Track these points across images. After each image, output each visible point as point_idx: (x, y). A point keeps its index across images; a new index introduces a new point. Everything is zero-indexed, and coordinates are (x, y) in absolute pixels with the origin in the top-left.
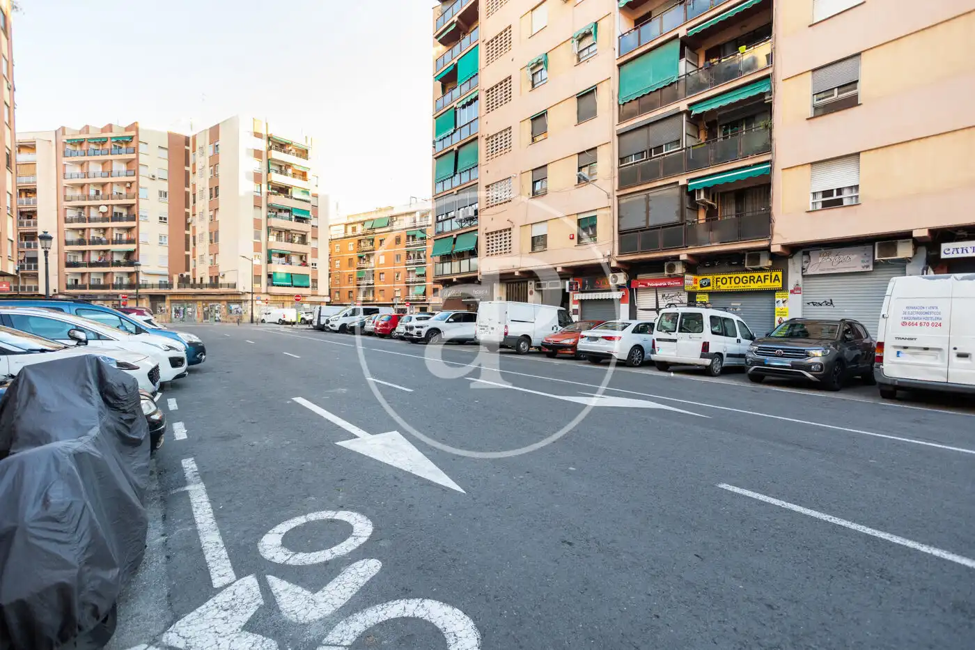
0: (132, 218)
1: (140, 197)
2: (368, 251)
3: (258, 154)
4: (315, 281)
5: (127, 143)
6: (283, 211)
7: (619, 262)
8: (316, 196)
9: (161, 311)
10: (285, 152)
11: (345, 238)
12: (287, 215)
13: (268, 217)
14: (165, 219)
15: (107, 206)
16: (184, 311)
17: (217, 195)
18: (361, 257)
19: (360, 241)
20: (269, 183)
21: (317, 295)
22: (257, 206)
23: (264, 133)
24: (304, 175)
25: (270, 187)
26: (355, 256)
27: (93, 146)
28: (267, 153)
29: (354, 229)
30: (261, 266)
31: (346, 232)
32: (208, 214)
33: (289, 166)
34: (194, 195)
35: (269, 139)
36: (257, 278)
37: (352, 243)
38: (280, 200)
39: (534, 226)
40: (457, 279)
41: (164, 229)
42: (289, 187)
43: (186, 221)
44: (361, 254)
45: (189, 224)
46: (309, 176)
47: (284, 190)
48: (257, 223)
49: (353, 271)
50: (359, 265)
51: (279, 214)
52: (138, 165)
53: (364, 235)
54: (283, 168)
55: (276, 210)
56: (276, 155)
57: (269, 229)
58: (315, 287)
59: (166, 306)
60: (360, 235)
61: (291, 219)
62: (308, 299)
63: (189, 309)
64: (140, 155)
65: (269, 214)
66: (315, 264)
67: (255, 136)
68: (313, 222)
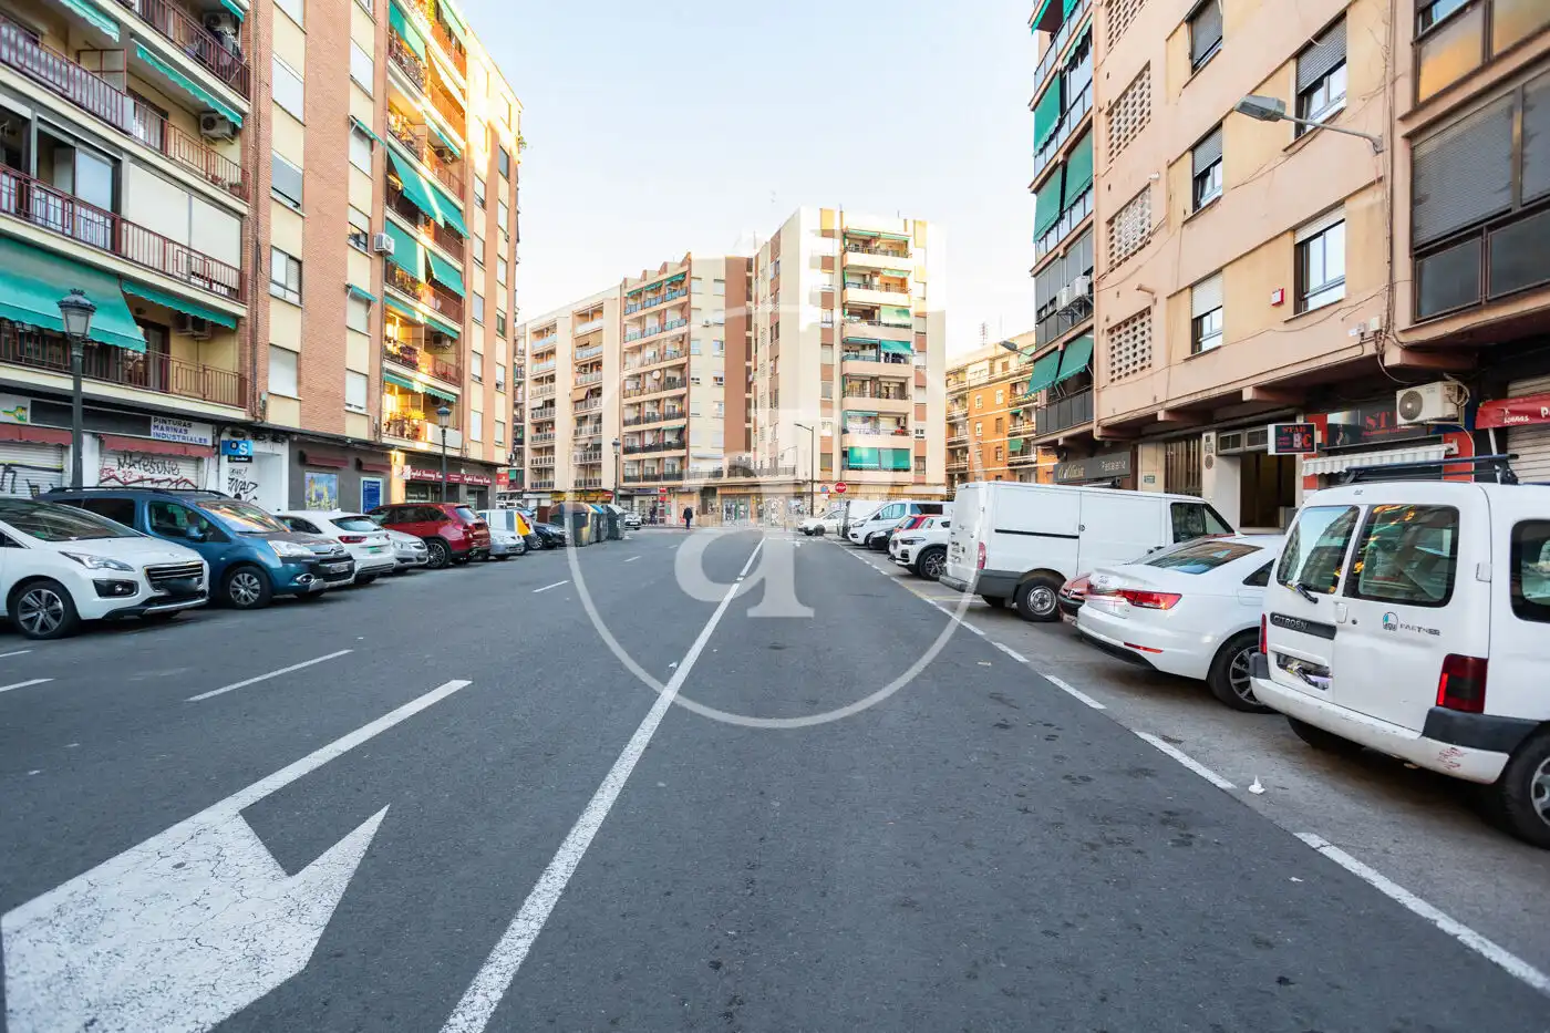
0: (684, 383)
1: (692, 352)
2: (1027, 403)
3: (827, 263)
4: (921, 459)
5: (681, 282)
6: (868, 348)
7: (1410, 349)
8: (922, 316)
9: (712, 509)
10: (869, 252)
11: (990, 383)
12: (873, 353)
13: (843, 360)
14: (721, 379)
15: (660, 370)
16: (736, 510)
17: (778, 337)
18: (1015, 415)
19: (1014, 385)
20: (844, 306)
21: (924, 484)
22: (827, 344)
23: (836, 227)
24: (902, 285)
25: (847, 311)
26: (1005, 412)
27: (650, 296)
28: (842, 257)
29: (1005, 366)
30: (831, 438)
31: (992, 372)
32: (769, 364)
33: (875, 272)
34: (756, 340)
35: (845, 235)
36: (826, 457)
37: (1002, 391)
38: (862, 330)
39: (1197, 291)
40: (1066, 439)
41: (720, 393)
42: (878, 308)
43: (747, 378)
44: (1014, 410)
45: (751, 383)
46: (910, 283)
47: (868, 314)
48: (826, 371)
49: (1002, 439)
50: (1012, 429)
51: (862, 353)
52: (690, 309)
53: (1019, 375)
54: (867, 277)
55: (853, 347)
56: (856, 259)
57: (846, 378)
58: (921, 470)
59: (717, 502)
60: (1014, 376)
61: (878, 360)
62: (907, 490)
63: (742, 508)
64: (693, 296)
65: (845, 354)
66: (922, 431)
67: (823, 236)
68: (915, 360)
